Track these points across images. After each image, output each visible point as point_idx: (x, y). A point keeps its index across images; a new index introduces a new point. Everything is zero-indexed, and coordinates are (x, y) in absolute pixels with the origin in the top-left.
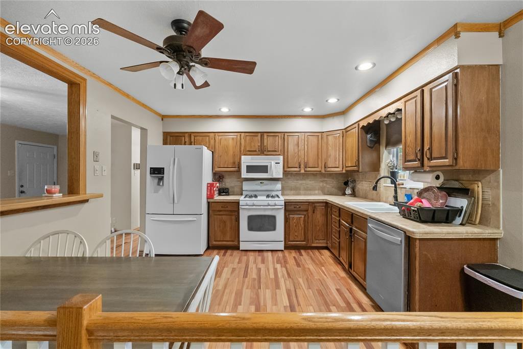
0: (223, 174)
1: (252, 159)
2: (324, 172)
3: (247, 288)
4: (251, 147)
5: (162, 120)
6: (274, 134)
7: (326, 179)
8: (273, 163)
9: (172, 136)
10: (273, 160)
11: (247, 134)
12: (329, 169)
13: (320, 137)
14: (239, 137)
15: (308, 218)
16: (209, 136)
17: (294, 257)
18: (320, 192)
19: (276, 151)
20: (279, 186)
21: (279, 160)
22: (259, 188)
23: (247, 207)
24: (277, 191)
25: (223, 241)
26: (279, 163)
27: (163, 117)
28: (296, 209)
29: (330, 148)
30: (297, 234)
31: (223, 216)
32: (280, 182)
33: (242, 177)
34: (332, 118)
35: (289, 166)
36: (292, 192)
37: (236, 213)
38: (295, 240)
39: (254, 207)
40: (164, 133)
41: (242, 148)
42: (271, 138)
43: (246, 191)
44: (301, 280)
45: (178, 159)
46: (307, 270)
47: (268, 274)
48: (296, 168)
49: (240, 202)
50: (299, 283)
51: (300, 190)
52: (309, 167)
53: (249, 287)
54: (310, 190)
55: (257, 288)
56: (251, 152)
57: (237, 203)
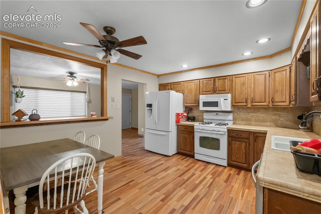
0: (193, 107)
1: (207, 97)
2: (272, 106)
3: (173, 184)
4: (207, 89)
5: (158, 77)
6: (224, 78)
7: (279, 113)
8: (222, 99)
9: (163, 86)
10: (222, 97)
11: (204, 80)
12: (276, 104)
13: (267, 75)
14: (198, 83)
15: (250, 145)
16: (180, 84)
17: (230, 174)
18: (272, 124)
19: (225, 90)
20: (230, 117)
21: (227, 97)
22: (214, 117)
23: (199, 130)
24: (229, 120)
25: (185, 150)
26: (227, 99)
27: (158, 76)
28: (237, 136)
29: (277, 84)
30: (238, 157)
31: (185, 135)
32: (232, 114)
33: (200, 110)
34: (279, 55)
35: (236, 102)
36: (244, 122)
37: (193, 134)
38: (236, 161)
39: (204, 131)
40: (159, 84)
41: (201, 90)
42: (221, 81)
43: (206, 119)
44: (215, 192)
45: (158, 99)
46: (230, 187)
47: (196, 179)
48: (243, 103)
49: (195, 126)
50: (211, 194)
51: (251, 121)
52: (256, 102)
53: (174, 184)
54: (261, 122)
55: (178, 186)
56: (207, 92)
57: (193, 127)
